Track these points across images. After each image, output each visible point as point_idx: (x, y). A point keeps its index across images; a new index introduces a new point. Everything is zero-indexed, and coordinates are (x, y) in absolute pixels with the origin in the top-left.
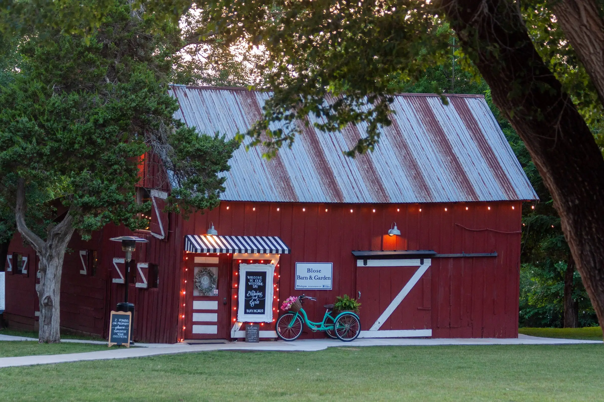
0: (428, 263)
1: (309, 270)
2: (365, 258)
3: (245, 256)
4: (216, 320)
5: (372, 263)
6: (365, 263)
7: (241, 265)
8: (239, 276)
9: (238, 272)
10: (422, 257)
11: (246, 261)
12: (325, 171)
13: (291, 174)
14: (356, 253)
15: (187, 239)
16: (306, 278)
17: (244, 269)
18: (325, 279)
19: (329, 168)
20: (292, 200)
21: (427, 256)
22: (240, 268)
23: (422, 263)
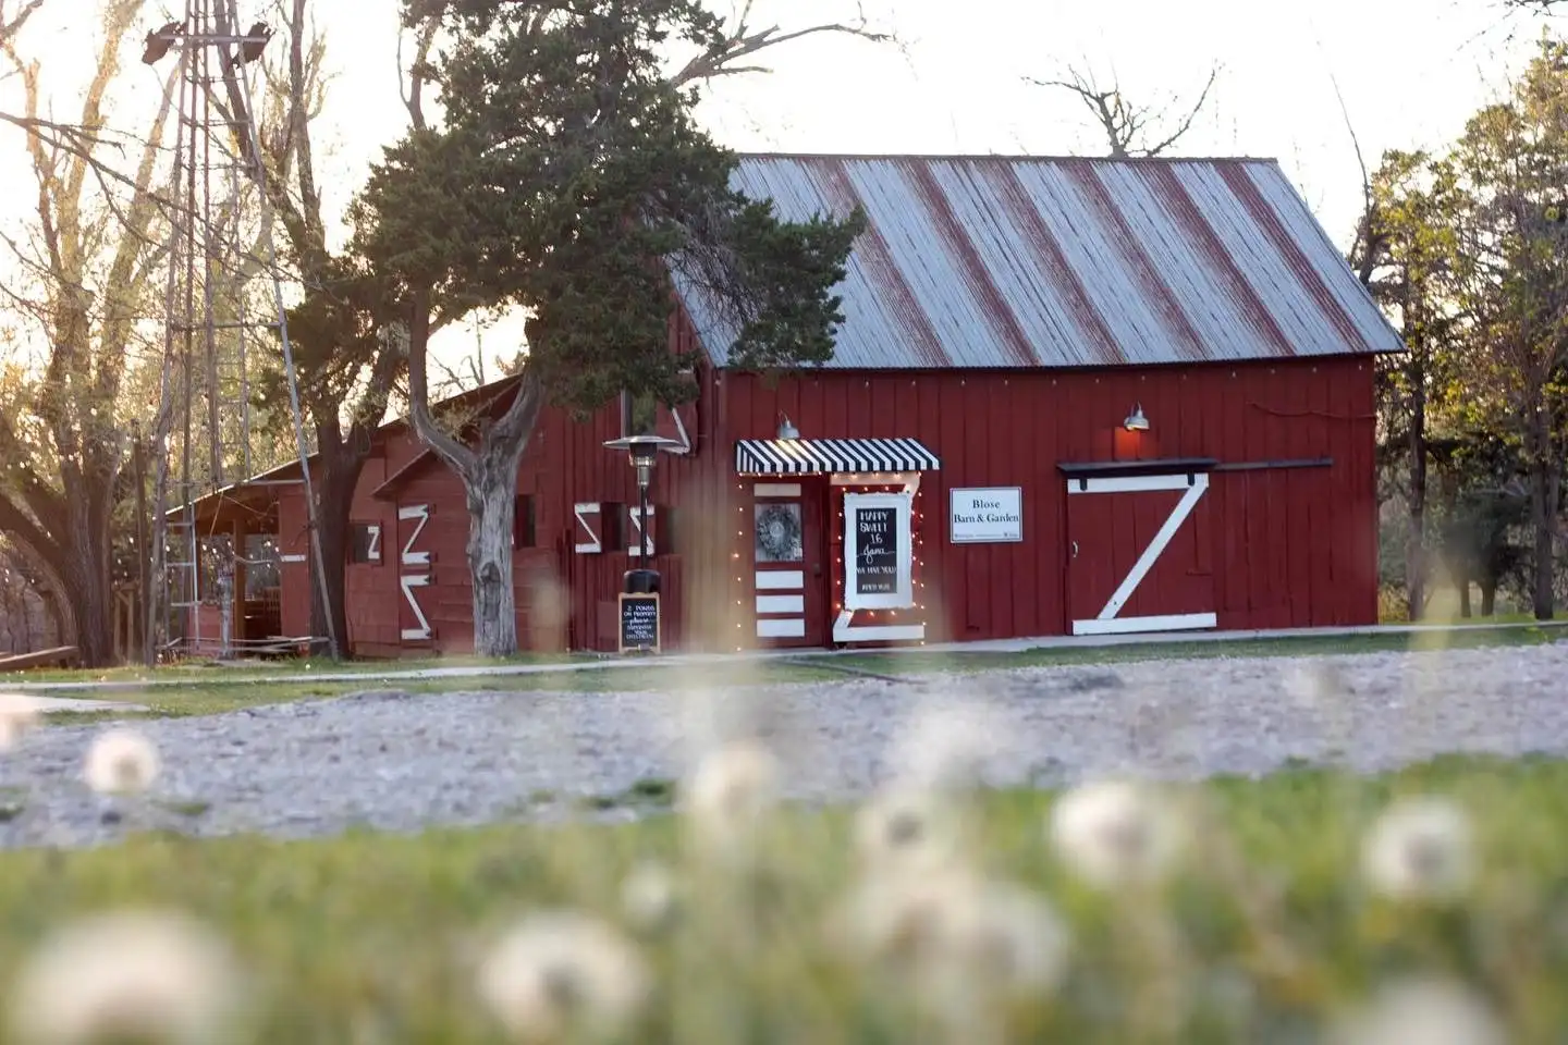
0: (1202, 481)
1: (976, 504)
2: (1084, 476)
3: (854, 479)
4: (800, 609)
5: (1097, 486)
6: (1083, 486)
7: (846, 496)
8: (843, 518)
9: (843, 513)
10: (1190, 471)
11: (857, 489)
12: (995, 309)
13: (931, 313)
14: (1066, 467)
15: (739, 449)
16: (972, 520)
17: (852, 503)
18: (1009, 519)
19: (1002, 302)
20: (940, 365)
21: (1201, 469)
22: (846, 502)
23: (1191, 482)
